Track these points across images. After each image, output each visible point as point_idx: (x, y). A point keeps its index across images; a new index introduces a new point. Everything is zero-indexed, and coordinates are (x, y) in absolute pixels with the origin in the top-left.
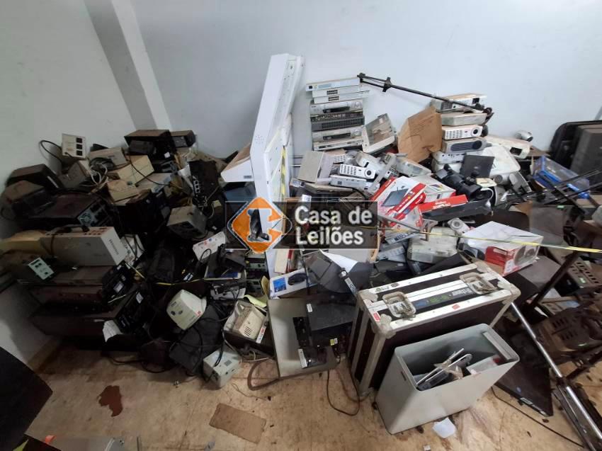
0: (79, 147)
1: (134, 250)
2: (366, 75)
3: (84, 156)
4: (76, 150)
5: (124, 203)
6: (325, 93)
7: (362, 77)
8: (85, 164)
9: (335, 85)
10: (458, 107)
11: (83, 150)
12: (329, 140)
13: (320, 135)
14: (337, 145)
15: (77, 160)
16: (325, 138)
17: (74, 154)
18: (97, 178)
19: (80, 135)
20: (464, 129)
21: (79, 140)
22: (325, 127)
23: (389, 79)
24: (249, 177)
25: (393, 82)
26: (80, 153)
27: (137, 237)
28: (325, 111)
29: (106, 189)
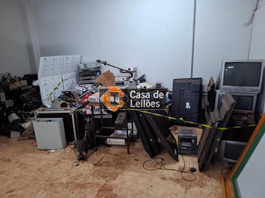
0: (9, 76)
1: (10, 103)
2: (101, 60)
3: (9, 78)
4: (7, 76)
5: (11, 90)
6: (83, 65)
7: (99, 61)
8: (8, 80)
9: (87, 63)
10: (124, 71)
11: (9, 77)
12: (85, 80)
13: (82, 78)
14: (86, 82)
15: (7, 78)
16: (84, 80)
17: (6, 77)
18: (9, 84)
19: (10, 73)
20: (120, 78)
21: (9, 74)
22: (84, 76)
23: (106, 62)
24: (38, 84)
25: (107, 63)
26: (8, 77)
27: (12, 100)
28: (82, 71)
29: (9, 86)
